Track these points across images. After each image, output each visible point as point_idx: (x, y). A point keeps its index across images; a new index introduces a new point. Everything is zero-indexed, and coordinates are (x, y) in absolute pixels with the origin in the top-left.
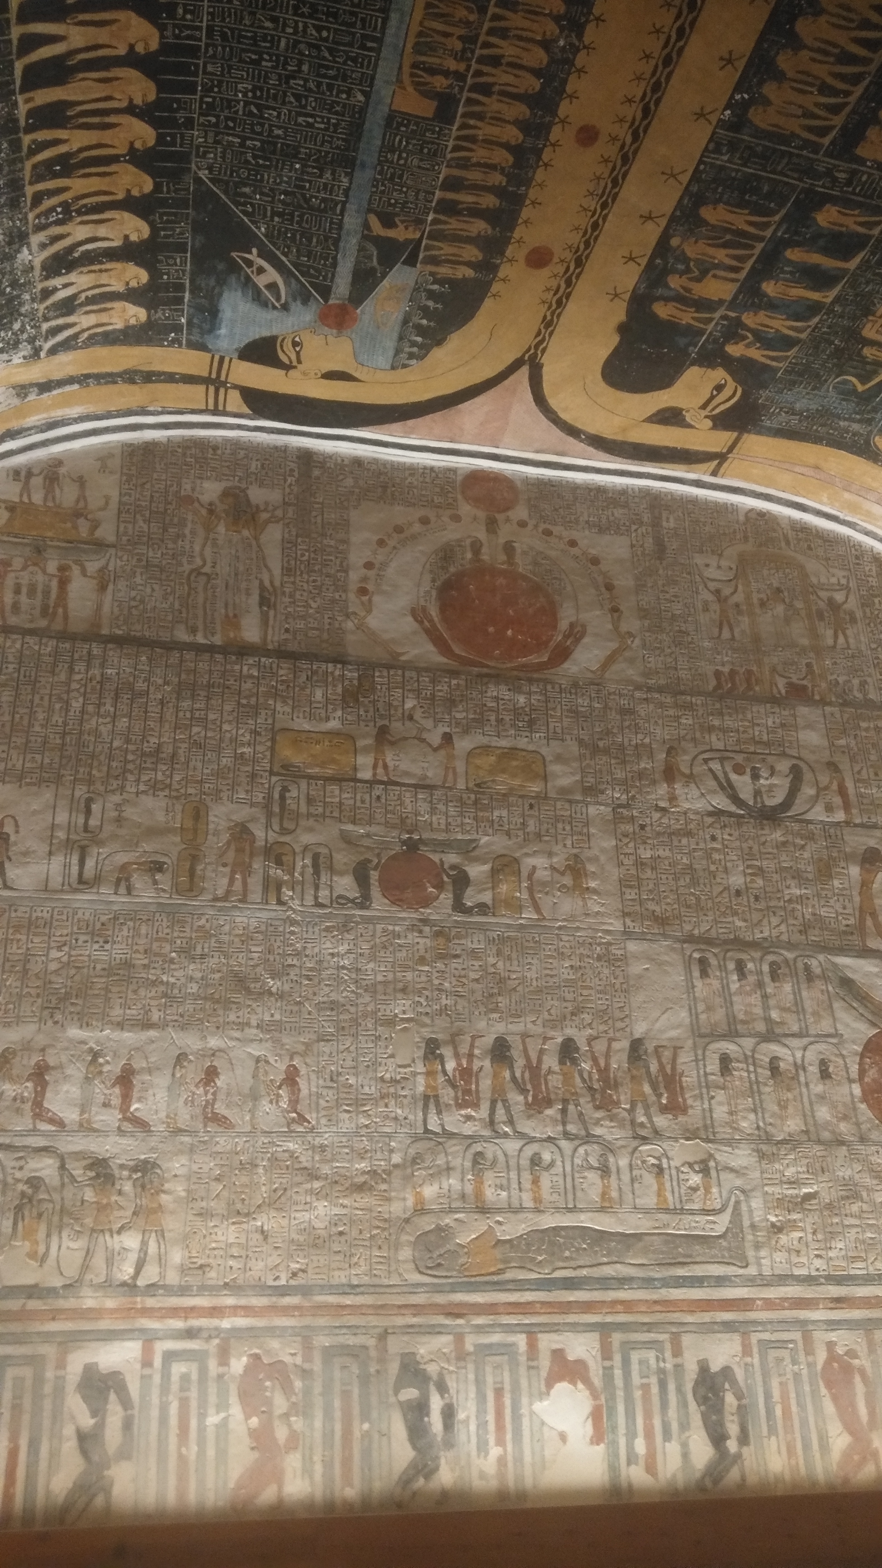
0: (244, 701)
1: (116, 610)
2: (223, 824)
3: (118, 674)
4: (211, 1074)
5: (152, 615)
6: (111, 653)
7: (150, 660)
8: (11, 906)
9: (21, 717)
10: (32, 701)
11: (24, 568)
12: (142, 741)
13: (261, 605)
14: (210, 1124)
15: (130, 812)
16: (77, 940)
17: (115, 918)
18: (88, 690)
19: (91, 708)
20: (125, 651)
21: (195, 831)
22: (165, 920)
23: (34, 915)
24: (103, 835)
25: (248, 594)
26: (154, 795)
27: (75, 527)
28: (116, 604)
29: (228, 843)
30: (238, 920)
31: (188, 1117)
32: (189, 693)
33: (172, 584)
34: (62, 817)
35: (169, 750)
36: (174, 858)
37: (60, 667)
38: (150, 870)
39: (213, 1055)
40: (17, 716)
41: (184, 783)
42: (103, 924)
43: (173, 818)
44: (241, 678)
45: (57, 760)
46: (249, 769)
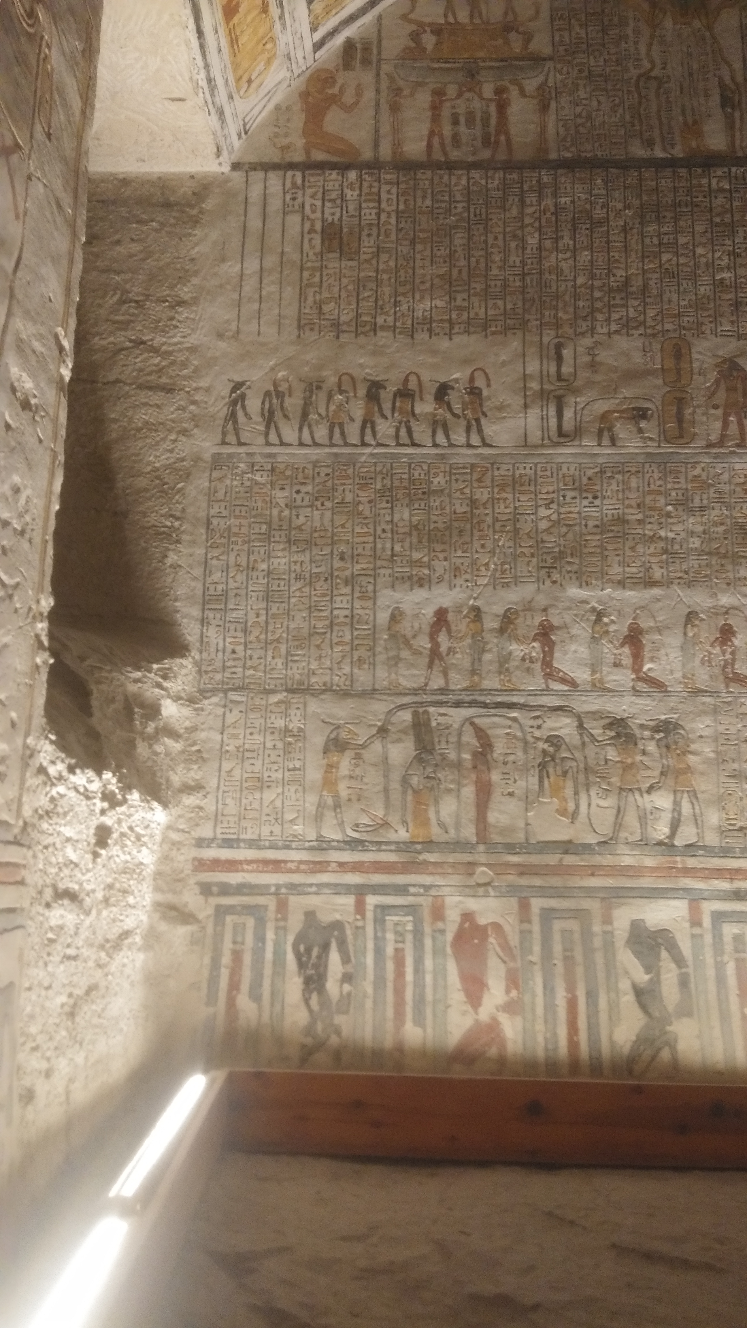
0: (717, 220)
1: (562, 131)
2: (710, 361)
3: (573, 202)
4: (727, 633)
5: (602, 132)
6: (563, 179)
7: (606, 182)
8: (492, 464)
9: (477, 261)
10: (486, 242)
11: (459, 95)
12: (608, 275)
13: (723, 106)
14: (732, 684)
15: (604, 356)
16: (564, 496)
17: (602, 472)
18: (543, 224)
19: (548, 244)
20: (577, 175)
21: (678, 371)
22: (656, 471)
23: (518, 473)
24: (578, 383)
25: (707, 95)
26: (628, 335)
27: (507, 42)
28: (561, 124)
29: (717, 382)
30: (737, 467)
31: (706, 677)
32: (653, 215)
33: (620, 93)
34: (533, 367)
35: (637, 283)
36: (659, 403)
37: (510, 202)
38: (634, 418)
39: (727, 613)
40: (473, 260)
41: (659, 318)
42: (590, 479)
43: (652, 359)
44: (710, 193)
45: (520, 304)
46: (731, 296)
